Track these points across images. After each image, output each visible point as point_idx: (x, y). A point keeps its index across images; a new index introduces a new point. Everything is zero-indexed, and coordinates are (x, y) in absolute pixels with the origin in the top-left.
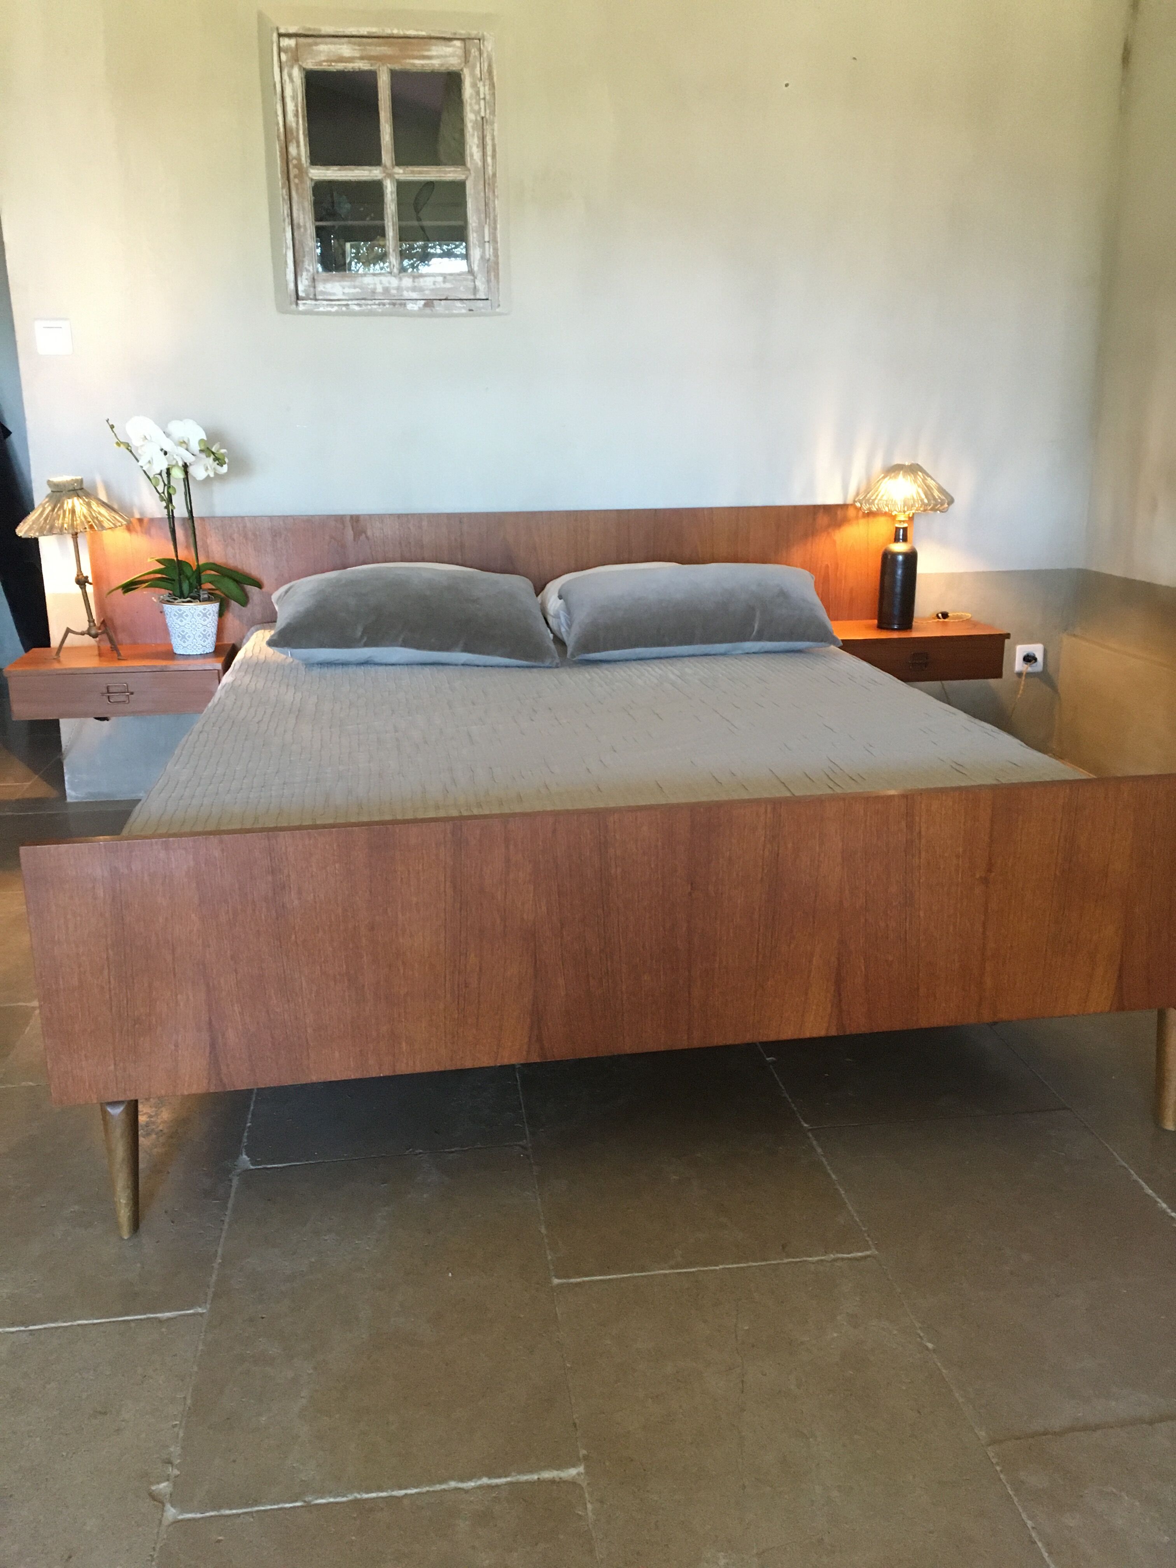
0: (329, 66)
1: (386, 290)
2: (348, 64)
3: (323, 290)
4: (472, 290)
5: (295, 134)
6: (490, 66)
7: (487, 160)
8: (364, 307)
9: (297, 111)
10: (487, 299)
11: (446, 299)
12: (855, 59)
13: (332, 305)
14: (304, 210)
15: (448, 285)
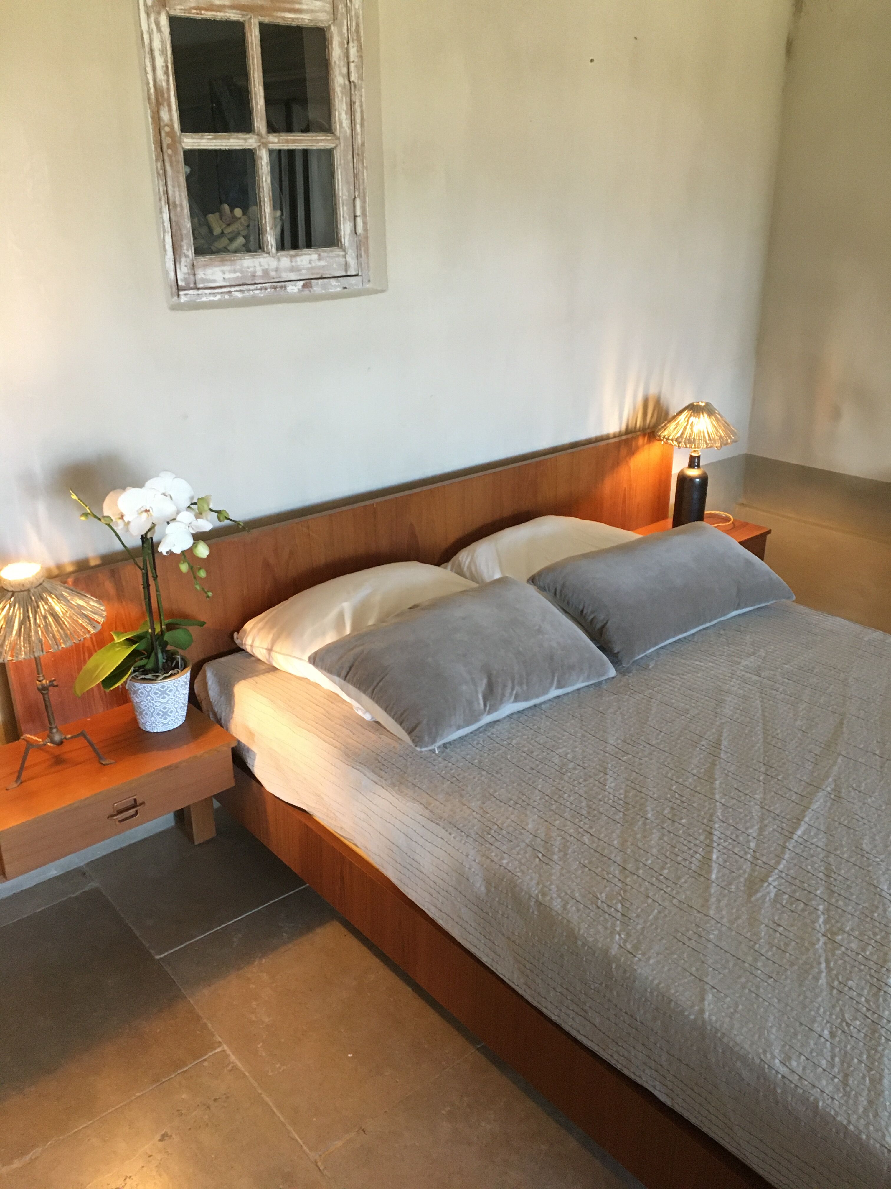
0: (197, 14)
1: (266, 272)
2: (218, 14)
3: (204, 277)
4: (343, 267)
5: (166, 95)
6: (357, 25)
7: (355, 129)
8: (246, 294)
9: (167, 67)
10: (359, 275)
11: (321, 278)
12: (636, 38)
13: (214, 293)
14: (179, 186)
15: (322, 263)
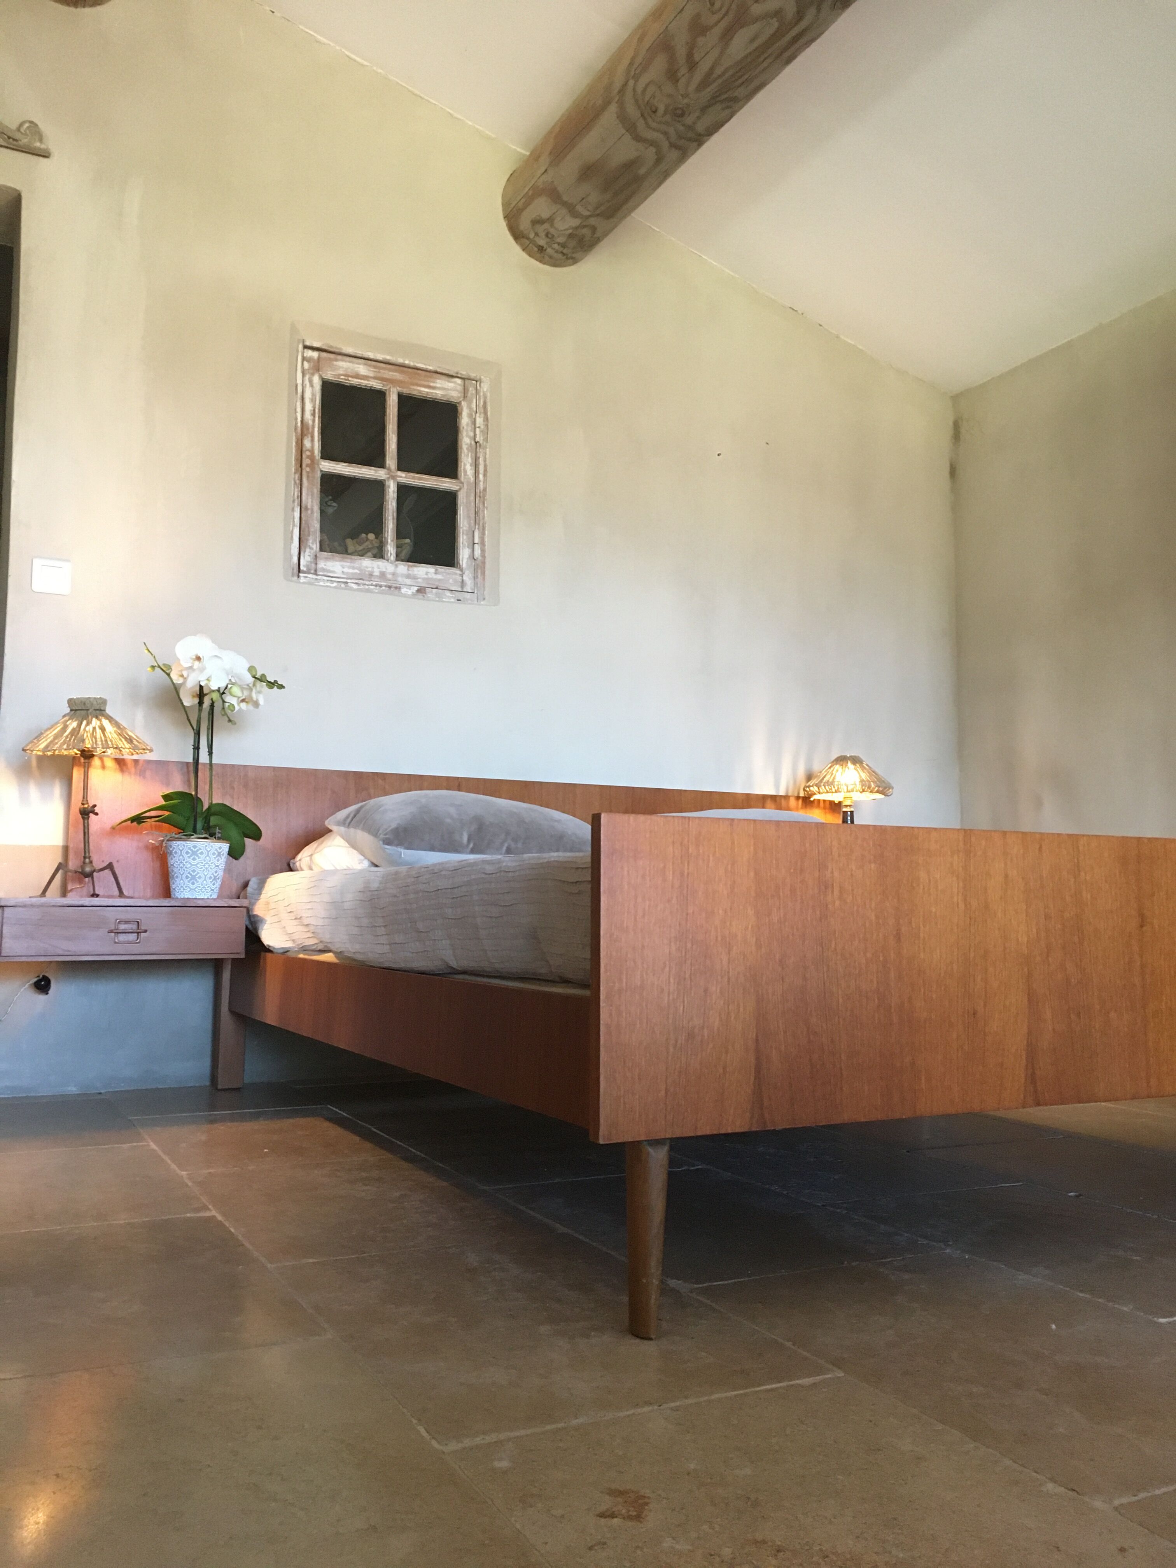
0: (346, 380)
1: (383, 575)
2: (363, 381)
3: (324, 567)
4: (460, 584)
5: (310, 430)
6: (485, 403)
7: (478, 477)
8: (362, 587)
9: (314, 410)
10: (473, 593)
11: (437, 588)
12: (767, 443)
13: (332, 581)
14: (312, 495)
15: (439, 577)
